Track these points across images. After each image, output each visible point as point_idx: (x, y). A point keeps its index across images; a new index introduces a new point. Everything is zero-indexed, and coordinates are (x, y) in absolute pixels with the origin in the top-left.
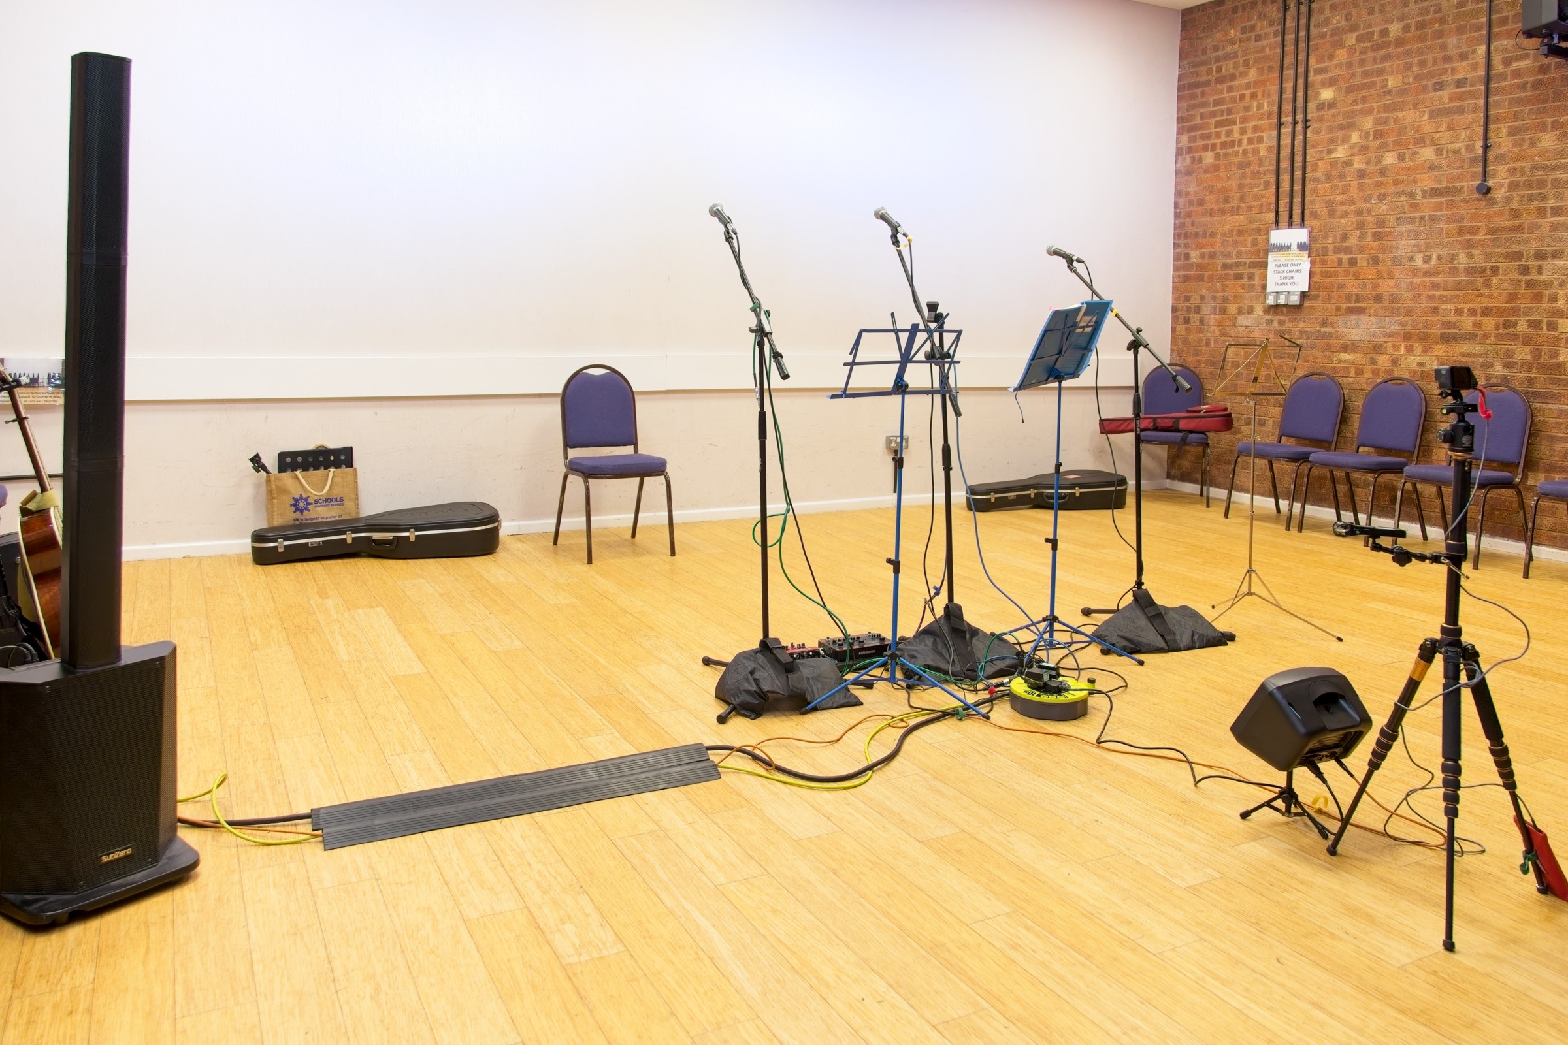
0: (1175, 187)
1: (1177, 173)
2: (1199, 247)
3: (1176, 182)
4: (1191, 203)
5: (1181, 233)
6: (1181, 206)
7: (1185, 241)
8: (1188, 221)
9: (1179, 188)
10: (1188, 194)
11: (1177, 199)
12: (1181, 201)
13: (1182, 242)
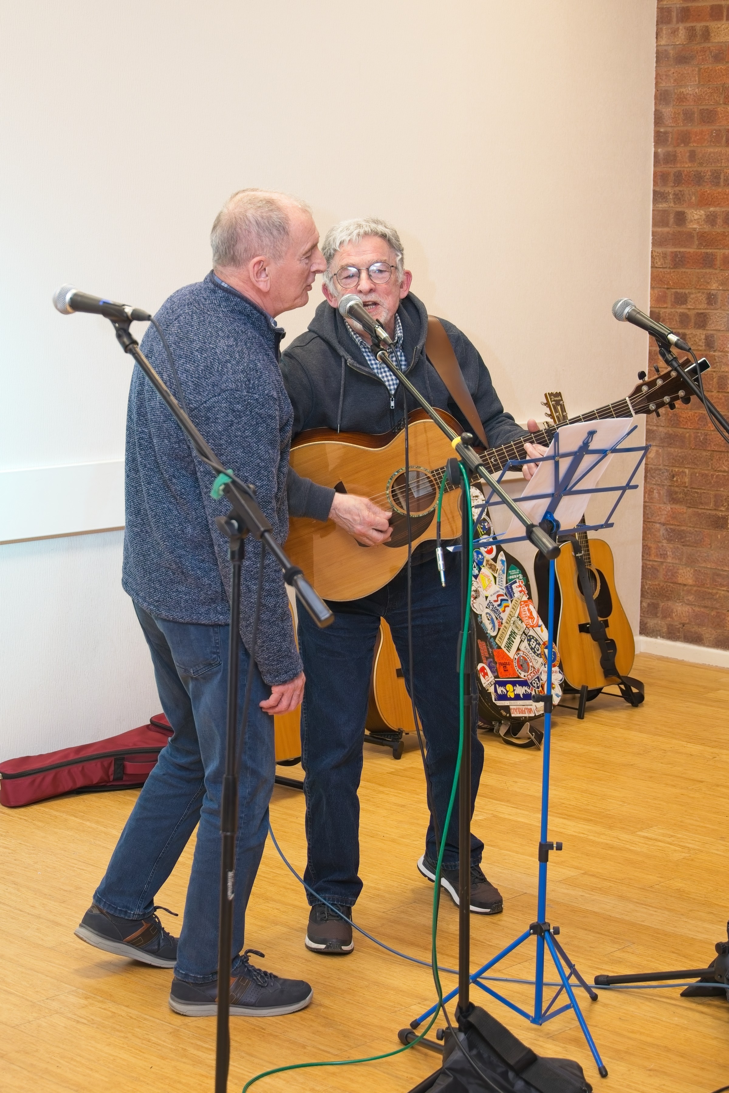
0: (657, 84)
1: (660, 57)
2: (703, 202)
3: (657, 75)
4: (688, 116)
5: (668, 174)
6: (668, 122)
7: (677, 189)
8: (682, 151)
9: (663, 84)
10: (682, 99)
11: (660, 107)
12: (668, 111)
13: (669, 189)
